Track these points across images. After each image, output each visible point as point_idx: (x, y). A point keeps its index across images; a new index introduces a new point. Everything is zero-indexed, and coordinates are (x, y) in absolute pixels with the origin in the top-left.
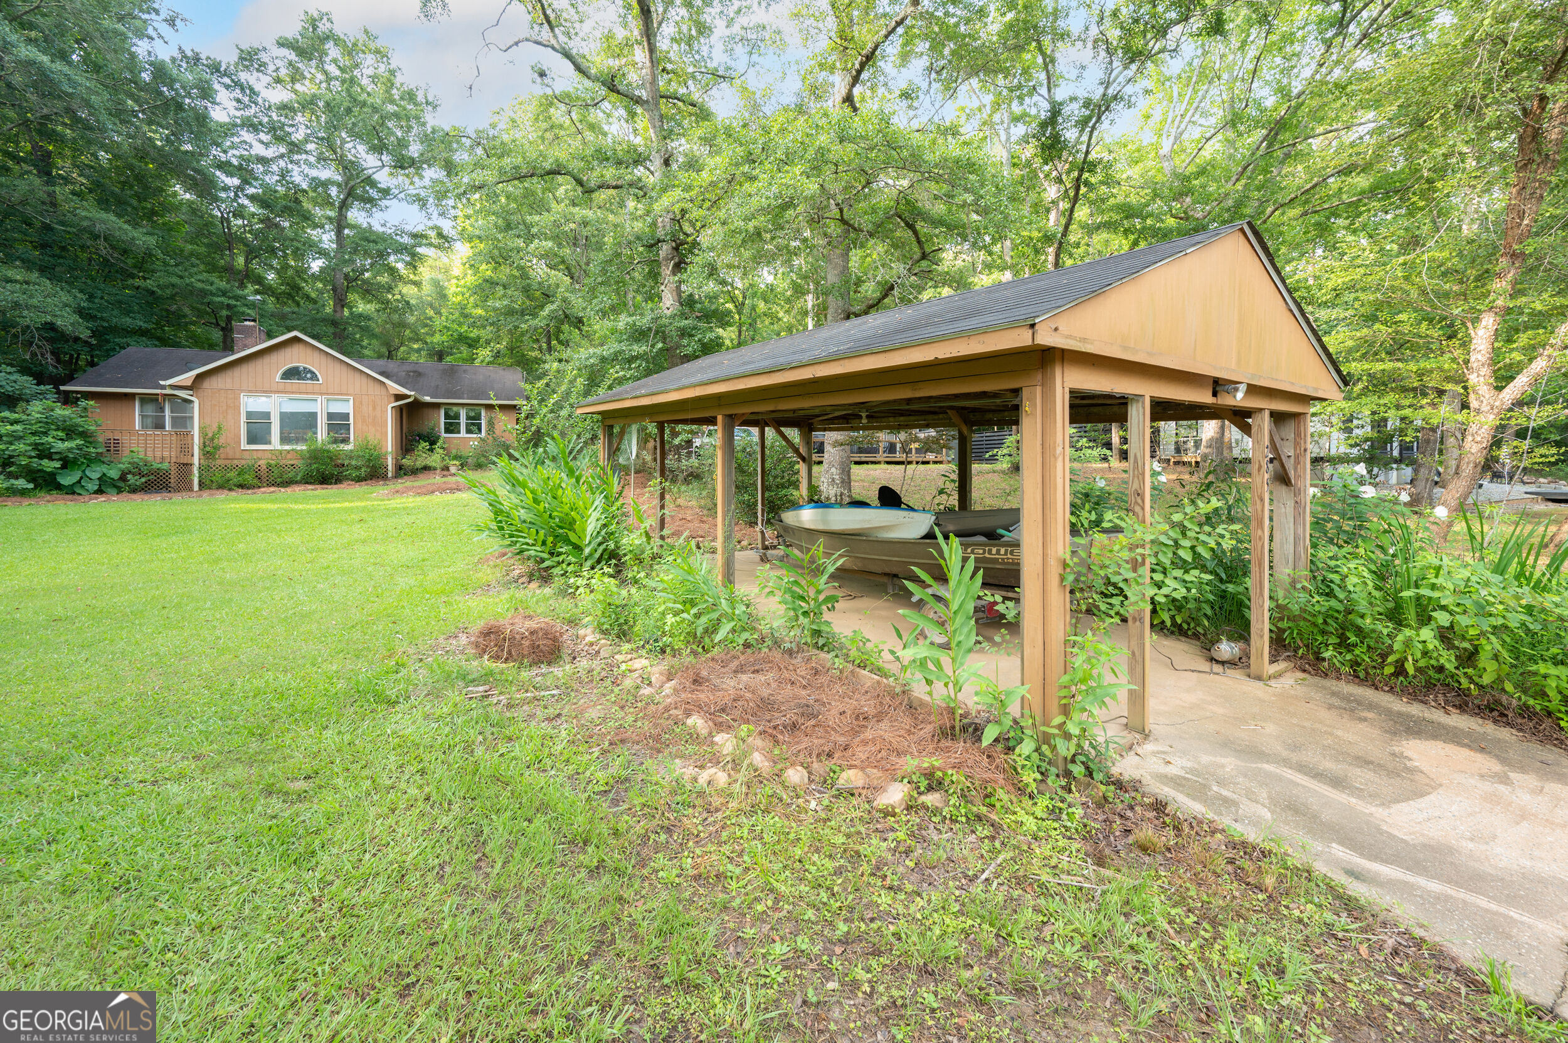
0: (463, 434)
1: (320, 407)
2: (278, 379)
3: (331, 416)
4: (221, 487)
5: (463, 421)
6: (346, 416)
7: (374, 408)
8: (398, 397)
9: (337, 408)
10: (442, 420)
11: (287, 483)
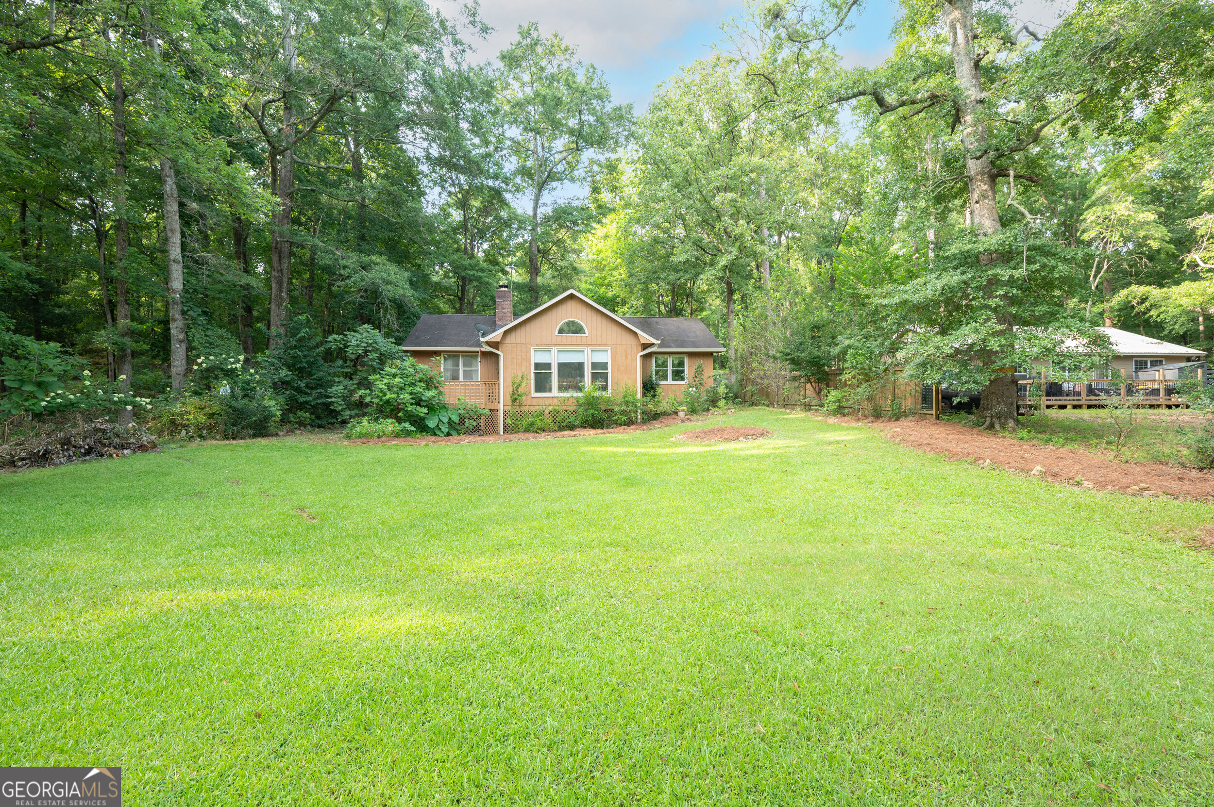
0: (670, 381)
1: (587, 357)
2: (556, 334)
3: (594, 365)
4: (527, 430)
5: (670, 369)
6: (604, 366)
7: (626, 358)
8: (645, 346)
9: (600, 358)
10: (654, 368)
11: (571, 427)
